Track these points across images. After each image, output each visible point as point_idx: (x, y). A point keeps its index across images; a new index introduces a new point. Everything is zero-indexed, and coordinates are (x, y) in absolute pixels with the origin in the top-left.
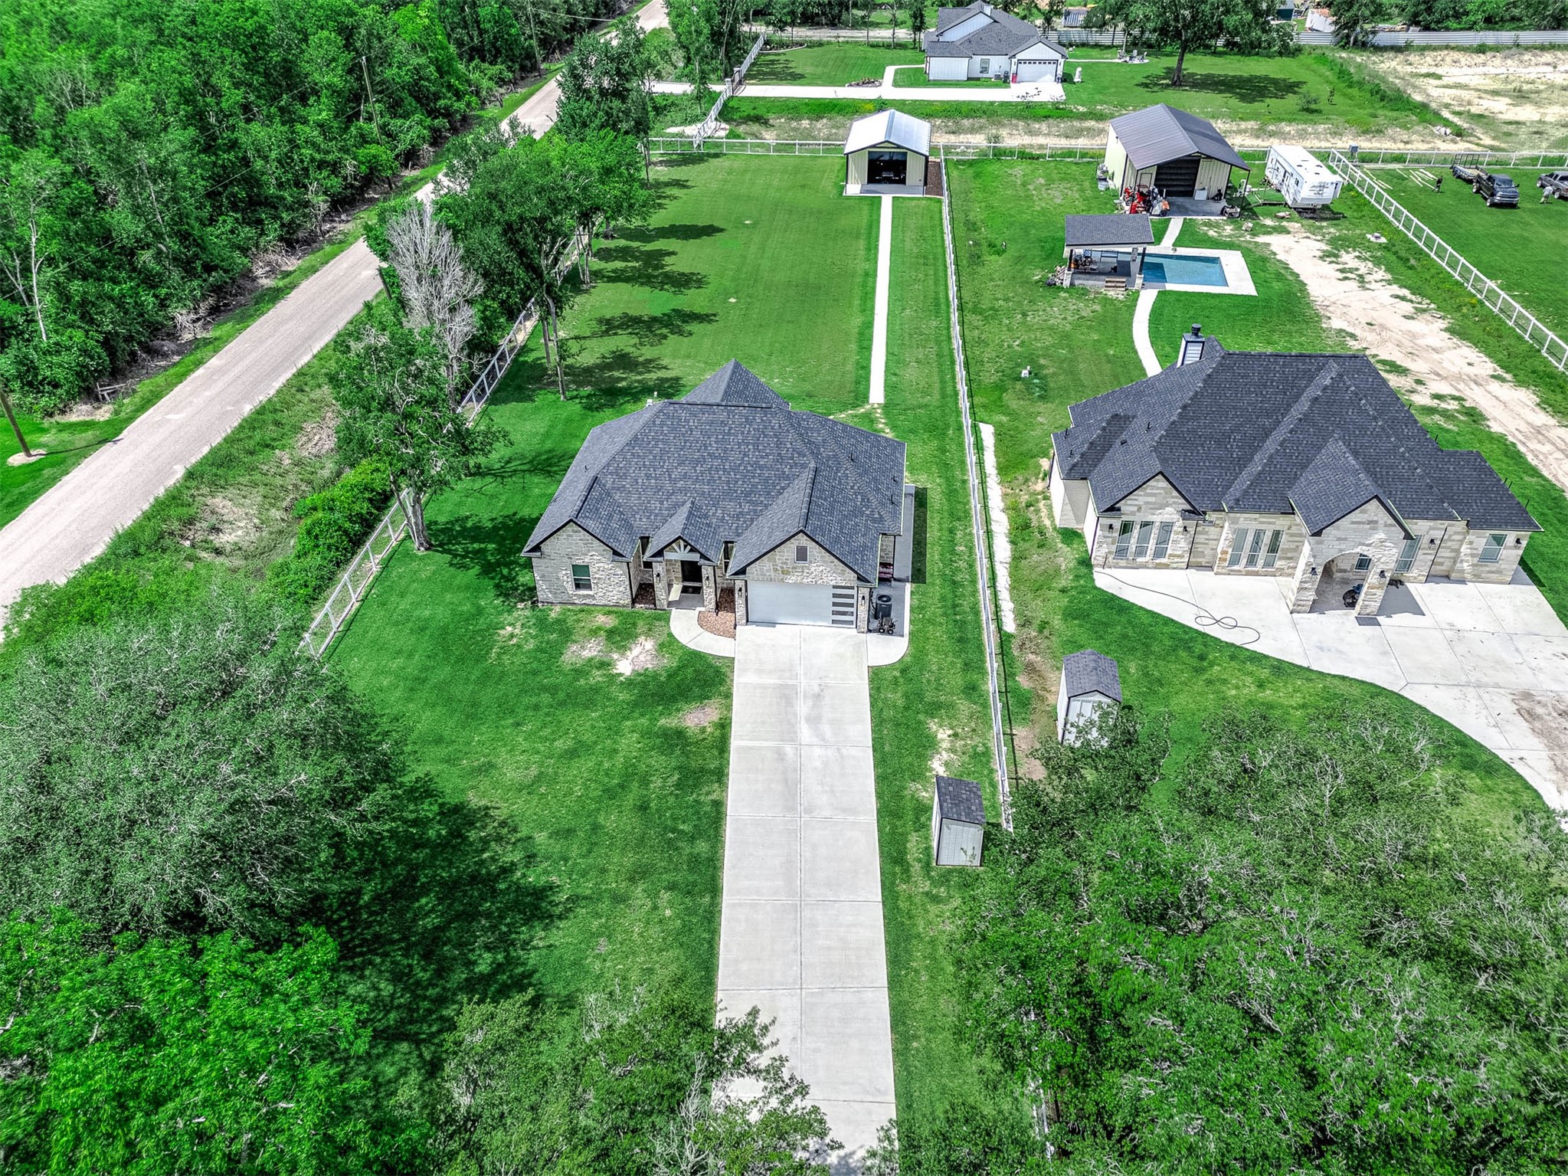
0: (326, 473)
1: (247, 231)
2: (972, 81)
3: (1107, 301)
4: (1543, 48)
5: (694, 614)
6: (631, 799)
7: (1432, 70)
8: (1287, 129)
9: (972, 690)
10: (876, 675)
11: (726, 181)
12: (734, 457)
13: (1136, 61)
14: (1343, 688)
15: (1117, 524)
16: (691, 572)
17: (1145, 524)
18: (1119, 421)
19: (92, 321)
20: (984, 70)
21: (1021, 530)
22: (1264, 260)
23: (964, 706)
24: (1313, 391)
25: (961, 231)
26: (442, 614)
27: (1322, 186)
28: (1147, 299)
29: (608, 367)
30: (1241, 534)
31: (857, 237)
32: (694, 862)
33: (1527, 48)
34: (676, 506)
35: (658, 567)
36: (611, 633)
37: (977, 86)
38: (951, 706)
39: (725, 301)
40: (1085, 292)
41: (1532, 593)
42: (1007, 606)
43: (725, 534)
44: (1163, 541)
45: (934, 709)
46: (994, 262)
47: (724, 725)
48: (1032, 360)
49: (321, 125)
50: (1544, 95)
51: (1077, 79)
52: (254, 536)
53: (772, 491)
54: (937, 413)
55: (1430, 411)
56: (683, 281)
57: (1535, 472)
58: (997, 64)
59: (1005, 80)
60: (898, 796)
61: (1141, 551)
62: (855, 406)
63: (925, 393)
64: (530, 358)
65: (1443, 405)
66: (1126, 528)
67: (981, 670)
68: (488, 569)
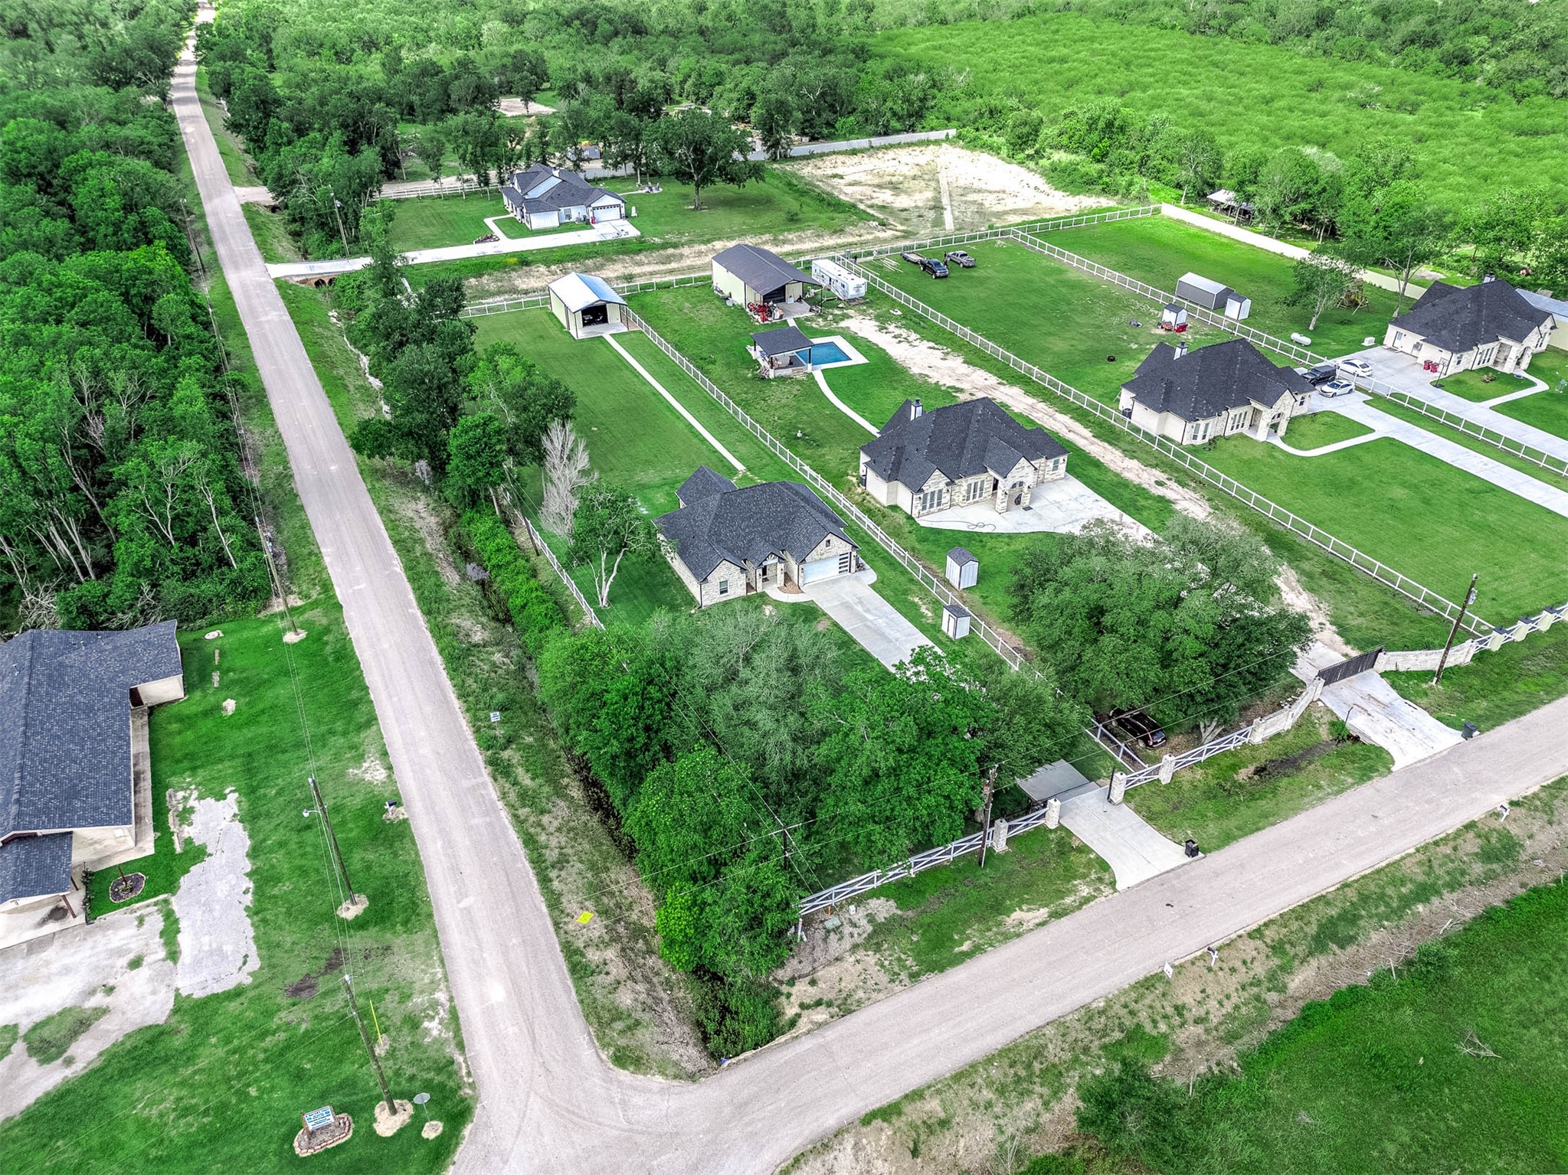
2: (564, 227)
3: (800, 379)
4: (886, 148)
5: (776, 589)
7: (835, 171)
9: (912, 581)
10: (874, 588)
13: (655, 191)
15: (922, 496)
17: (933, 492)
18: (899, 451)
20: (569, 217)
22: (854, 338)
23: (914, 588)
27: (858, 287)
28: (818, 376)
30: (968, 488)
33: (878, 149)
34: (750, 541)
37: (571, 230)
38: (910, 589)
40: (784, 379)
43: (778, 547)
45: (906, 591)
46: (715, 369)
47: (836, 625)
48: (795, 427)
50: (905, 185)
51: (635, 215)
54: (777, 467)
58: (577, 212)
59: (587, 223)
60: (921, 624)
62: (734, 474)
63: (760, 458)
66: (926, 497)
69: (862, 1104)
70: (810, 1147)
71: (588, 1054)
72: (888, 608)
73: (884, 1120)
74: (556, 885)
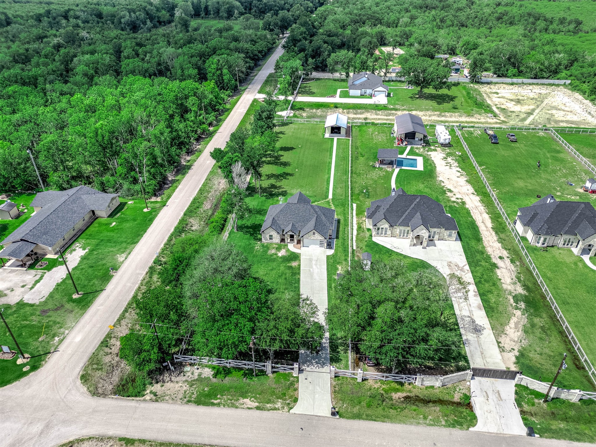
0: (210, 213)
1: (178, 151)
2: (362, 96)
3: (387, 171)
4: (530, 84)
5: (292, 245)
6: (283, 277)
7: (497, 91)
8: (447, 114)
9: (346, 260)
10: (328, 257)
11: (293, 132)
12: (301, 214)
13: (410, 88)
14: (416, 261)
15: (377, 228)
16: (292, 237)
17: (382, 228)
18: (378, 207)
19: (155, 178)
20: (365, 93)
21: (359, 228)
22: (428, 160)
23: (344, 262)
24: (415, 203)
25: (354, 149)
26: (243, 244)
27: (446, 139)
28: (397, 170)
29: (269, 188)
30: (401, 231)
31: (327, 151)
32: (295, 287)
33: (525, 84)
34: (289, 224)
35: (286, 236)
36: (277, 248)
37: (363, 98)
38: (342, 263)
39: (295, 170)
40: (382, 168)
41: (459, 243)
42: (354, 244)
43: (299, 229)
44: (386, 232)
45: (339, 263)
46: (361, 159)
47: (299, 265)
48: (367, 188)
49: (192, 121)
50: (525, 101)
51: (391, 96)
52: (199, 228)
53: (308, 221)
54: (344, 201)
55: (454, 202)
56: (285, 164)
57: (472, 217)
58: (369, 91)
59: (371, 96)
60: (331, 277)
61: (382, 234)
62: (325, 199)
63: (341, 196)
64: (251, 185)
65: (458, 201)
66: (378, 229)
67: (348, 256)
68: (252, 235)
69: (125, 433)
70: (97, 437)
71: (78, 370)
72: (325, 267)
73: (125, 443)
74: (127, 314)
